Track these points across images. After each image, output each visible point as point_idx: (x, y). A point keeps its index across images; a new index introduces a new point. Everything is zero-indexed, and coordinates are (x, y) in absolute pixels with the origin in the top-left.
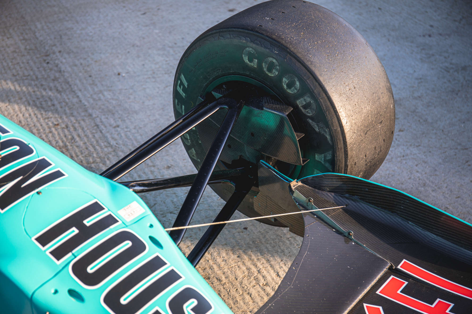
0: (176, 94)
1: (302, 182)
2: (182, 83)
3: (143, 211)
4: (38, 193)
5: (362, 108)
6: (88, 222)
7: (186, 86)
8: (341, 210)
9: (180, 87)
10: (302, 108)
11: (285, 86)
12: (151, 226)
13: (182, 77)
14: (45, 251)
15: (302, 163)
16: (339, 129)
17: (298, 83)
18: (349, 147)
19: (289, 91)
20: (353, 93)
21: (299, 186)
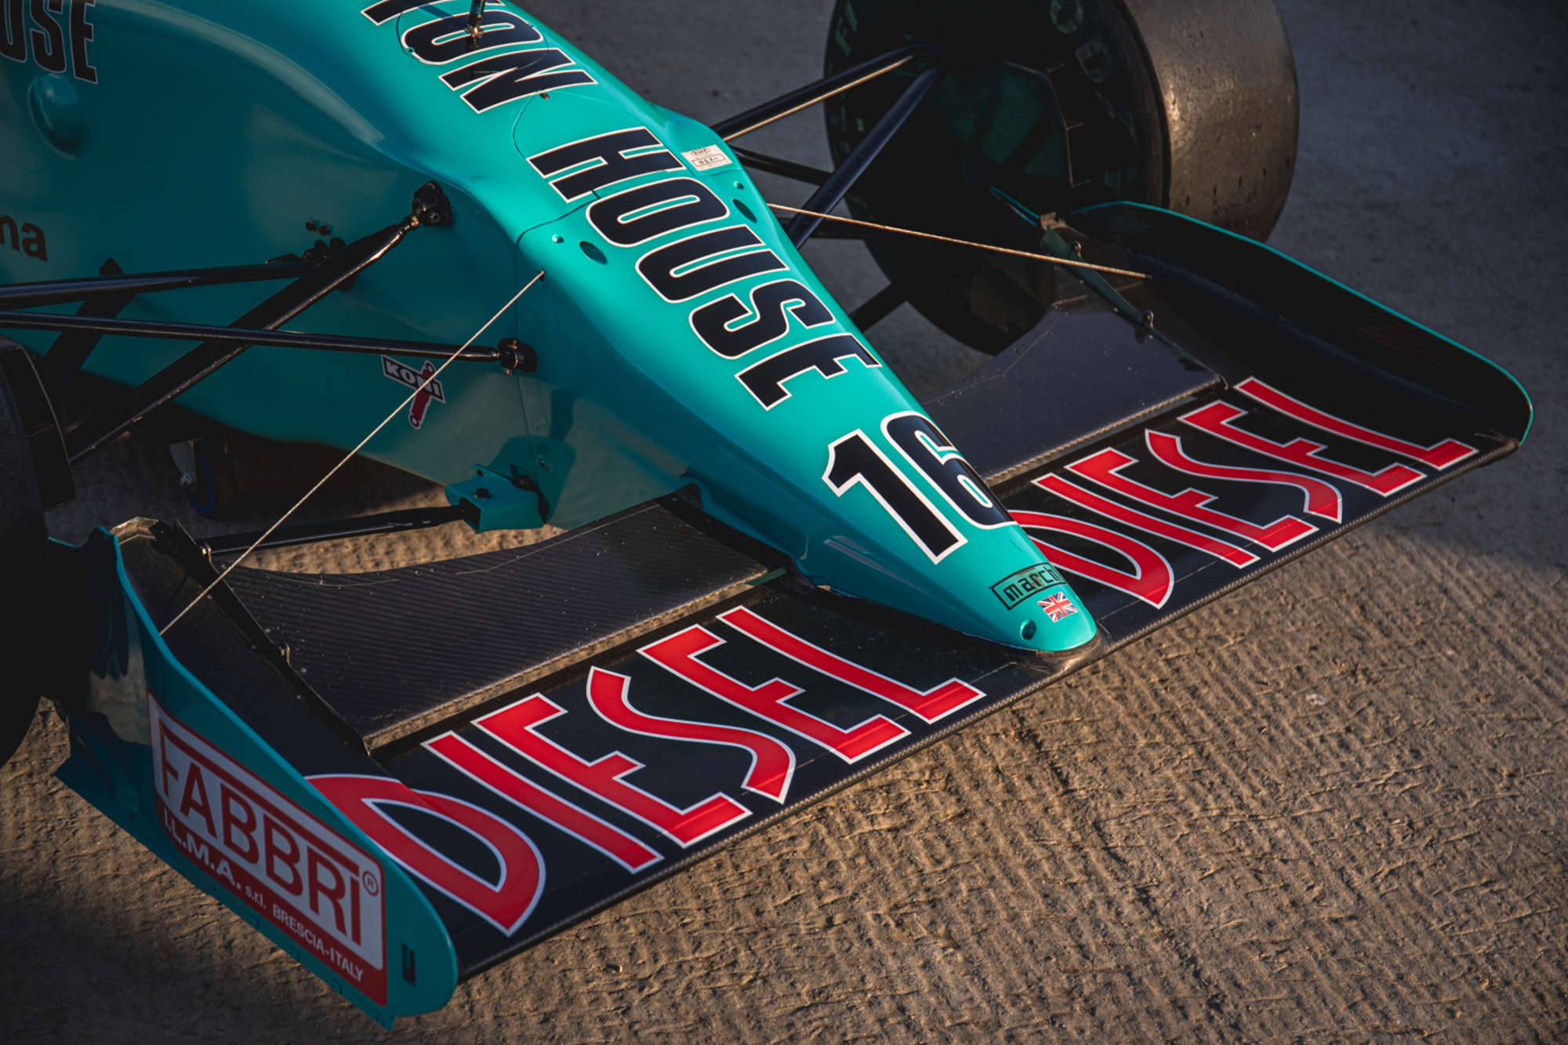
0: (832, 43)
1: (1067, 223)
2: (846, 24)
3: (729, 161)
4: (543, 96)
5: (1213, 82)
6: (626, 154)
7: (854, 28)
8: (1141, 282)
9: (841, 32)
10: (1083, 67)
11: (1054, 18)
12: (741, 186)
13: (849, 7)
14: (547, 180)
15: (1071, 181)
16: (1156, 114)
17: (1080, 11)
18: (1174, 159)
19: (1062, 29)
20: (1197, 44)
21: (1060, 229)
